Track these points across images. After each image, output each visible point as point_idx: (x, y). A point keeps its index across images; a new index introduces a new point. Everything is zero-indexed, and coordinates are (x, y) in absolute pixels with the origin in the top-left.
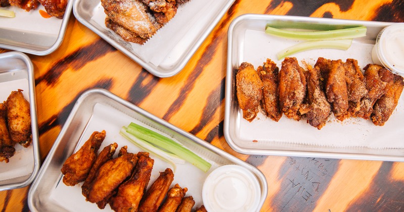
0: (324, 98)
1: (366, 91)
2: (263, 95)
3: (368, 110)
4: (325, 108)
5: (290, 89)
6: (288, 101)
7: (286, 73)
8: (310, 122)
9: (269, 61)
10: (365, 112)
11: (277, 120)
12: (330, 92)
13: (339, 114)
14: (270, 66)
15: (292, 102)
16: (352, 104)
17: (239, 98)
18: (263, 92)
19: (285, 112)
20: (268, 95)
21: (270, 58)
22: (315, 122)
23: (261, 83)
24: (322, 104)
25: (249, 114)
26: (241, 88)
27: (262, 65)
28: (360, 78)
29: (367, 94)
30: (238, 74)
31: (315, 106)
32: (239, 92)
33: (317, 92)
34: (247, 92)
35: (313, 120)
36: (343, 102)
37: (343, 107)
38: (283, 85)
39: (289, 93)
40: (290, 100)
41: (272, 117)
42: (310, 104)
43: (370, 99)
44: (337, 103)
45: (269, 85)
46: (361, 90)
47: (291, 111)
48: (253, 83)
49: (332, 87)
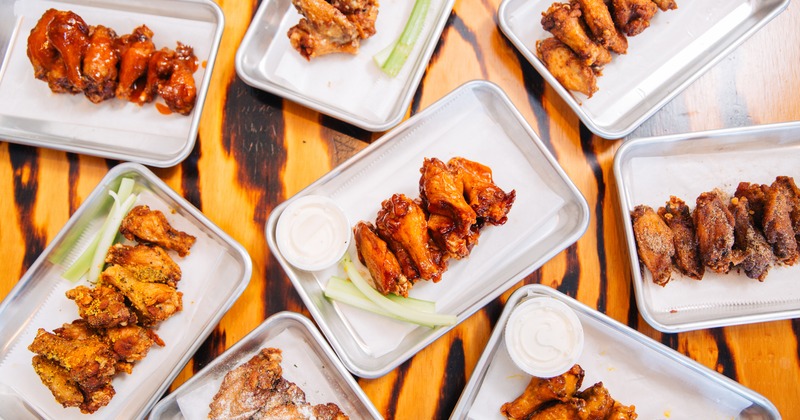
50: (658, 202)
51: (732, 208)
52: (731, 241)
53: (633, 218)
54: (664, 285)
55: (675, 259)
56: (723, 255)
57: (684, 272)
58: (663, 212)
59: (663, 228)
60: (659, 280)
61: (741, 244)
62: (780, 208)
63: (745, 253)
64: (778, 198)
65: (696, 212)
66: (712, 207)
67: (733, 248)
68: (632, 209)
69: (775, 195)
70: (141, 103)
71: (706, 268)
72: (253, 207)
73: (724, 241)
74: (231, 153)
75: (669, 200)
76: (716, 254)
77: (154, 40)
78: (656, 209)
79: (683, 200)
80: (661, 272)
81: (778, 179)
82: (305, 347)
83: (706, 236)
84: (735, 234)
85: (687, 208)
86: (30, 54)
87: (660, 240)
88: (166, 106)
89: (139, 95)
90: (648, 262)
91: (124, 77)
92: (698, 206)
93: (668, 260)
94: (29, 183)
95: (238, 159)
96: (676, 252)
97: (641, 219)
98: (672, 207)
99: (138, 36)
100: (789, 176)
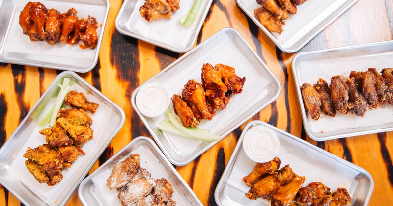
0: (362, 96)
1: (387, 87)
2: (322, 102)
3: (390, 98)
4: (364, 103)
5: (340, 95)
6: (340, 103)
7: (335, 86)
8: (356, 113)
9: (320, 80)
10: (389, 100)
11: (333, 116)
12: (365, 92)
13: (374, 104)
14: (322, 83)
15: (343, 103)
16: (380, 96)
17: (308, 106)
18: (321, 100)
19: (338, 110)
20: (325, 101)
21: (320, 78)
22: (359, 113)
23: (319, 95)
24: (361, 100)
25: (316, 116)
26: (308, 100)
27: (316, 83)
28: (380, 79)
29: (387, 89)
30: (303, 92)
31: (358, 103)
32: (306, 103)
33: (357, 94)
34: (313, 103)
35: (357, 112)
36: (375, 97)
37: (375, 100)
38: (335, 94)
39: (340, 98)
40: (342, 102)
41: (330, 115)
42: (354, 102)
43: (390, 91)
44: (371, 98)
45: (324, 94)
46: (383, 87)
47: (343, 109)
48: (314, 95)
49: (366, 89)
50: (313, 82)
51: (348, 83)
52: (347, 98)
53: (301, 89)
54: (317, 120)
55: (322, 107)
56: (344, 104)
57: (326, 113)
58: (315, 86)
59: (316, 93)
60: (315, 117)
61: (352, 99)
62: (369, 82)
63: (354, 103)
64: (368, 77)
65: (331, 85)
66: (338, 83)
67: (349, 101)
68: (301, 85)
69: (367, 75)
70: (72, 44)
71: (337, 111)
72: (125, 90)
73: (344, 98)
74: (114, 66)
75: (318, 80)
76: (340, 104)
77: (78, 15)
78: (312, 85)
79: (324, 80)
80: (315, 114)
81: (369, 69)
82: (151, 153)
83: (336, 96)
84: (349, 94)
85: (327, 84)
86: (20, 23)
87: (315, 99)
88: (84, 45)
89: (71, 40)
90: (309, 109)
91: (64, 32)
92: (332, 83)
93: (318, 108)
94: (21, 82)
95: (117, 68)
96: (322, 104)
97: (305, 89)
98: (320, 83)
99: (70, 13)
100: (374, 68)
